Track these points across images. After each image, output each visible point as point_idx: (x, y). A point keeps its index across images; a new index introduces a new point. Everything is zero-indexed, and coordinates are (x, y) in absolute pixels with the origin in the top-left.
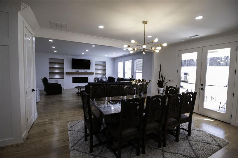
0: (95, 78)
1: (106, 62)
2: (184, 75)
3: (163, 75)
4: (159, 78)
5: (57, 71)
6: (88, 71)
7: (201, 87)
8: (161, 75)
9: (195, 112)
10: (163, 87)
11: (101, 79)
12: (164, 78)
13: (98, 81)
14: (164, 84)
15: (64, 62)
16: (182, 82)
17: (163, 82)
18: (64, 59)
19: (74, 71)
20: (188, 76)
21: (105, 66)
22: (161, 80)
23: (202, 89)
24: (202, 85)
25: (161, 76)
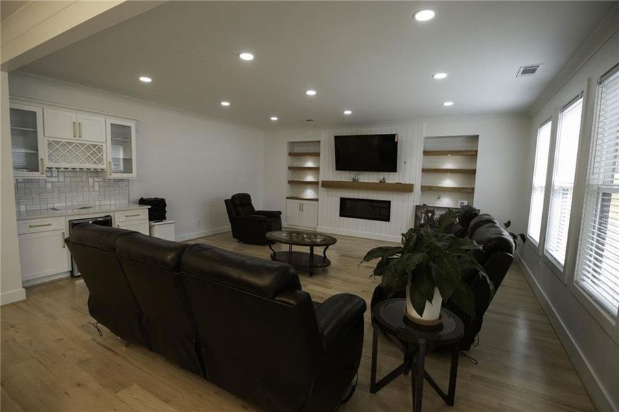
0: (417, 206)
1: (478, 136)
5: (310, 178)
6: (391, 178)
11: (443, 212)
13: (430, 221)
15: (320, 150)
18: (319, 142)
19: (346, 177)
21: (473, 155)
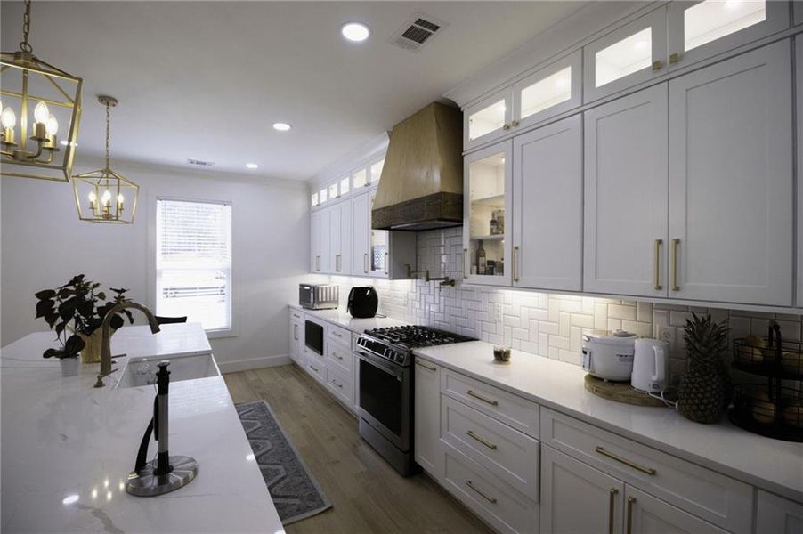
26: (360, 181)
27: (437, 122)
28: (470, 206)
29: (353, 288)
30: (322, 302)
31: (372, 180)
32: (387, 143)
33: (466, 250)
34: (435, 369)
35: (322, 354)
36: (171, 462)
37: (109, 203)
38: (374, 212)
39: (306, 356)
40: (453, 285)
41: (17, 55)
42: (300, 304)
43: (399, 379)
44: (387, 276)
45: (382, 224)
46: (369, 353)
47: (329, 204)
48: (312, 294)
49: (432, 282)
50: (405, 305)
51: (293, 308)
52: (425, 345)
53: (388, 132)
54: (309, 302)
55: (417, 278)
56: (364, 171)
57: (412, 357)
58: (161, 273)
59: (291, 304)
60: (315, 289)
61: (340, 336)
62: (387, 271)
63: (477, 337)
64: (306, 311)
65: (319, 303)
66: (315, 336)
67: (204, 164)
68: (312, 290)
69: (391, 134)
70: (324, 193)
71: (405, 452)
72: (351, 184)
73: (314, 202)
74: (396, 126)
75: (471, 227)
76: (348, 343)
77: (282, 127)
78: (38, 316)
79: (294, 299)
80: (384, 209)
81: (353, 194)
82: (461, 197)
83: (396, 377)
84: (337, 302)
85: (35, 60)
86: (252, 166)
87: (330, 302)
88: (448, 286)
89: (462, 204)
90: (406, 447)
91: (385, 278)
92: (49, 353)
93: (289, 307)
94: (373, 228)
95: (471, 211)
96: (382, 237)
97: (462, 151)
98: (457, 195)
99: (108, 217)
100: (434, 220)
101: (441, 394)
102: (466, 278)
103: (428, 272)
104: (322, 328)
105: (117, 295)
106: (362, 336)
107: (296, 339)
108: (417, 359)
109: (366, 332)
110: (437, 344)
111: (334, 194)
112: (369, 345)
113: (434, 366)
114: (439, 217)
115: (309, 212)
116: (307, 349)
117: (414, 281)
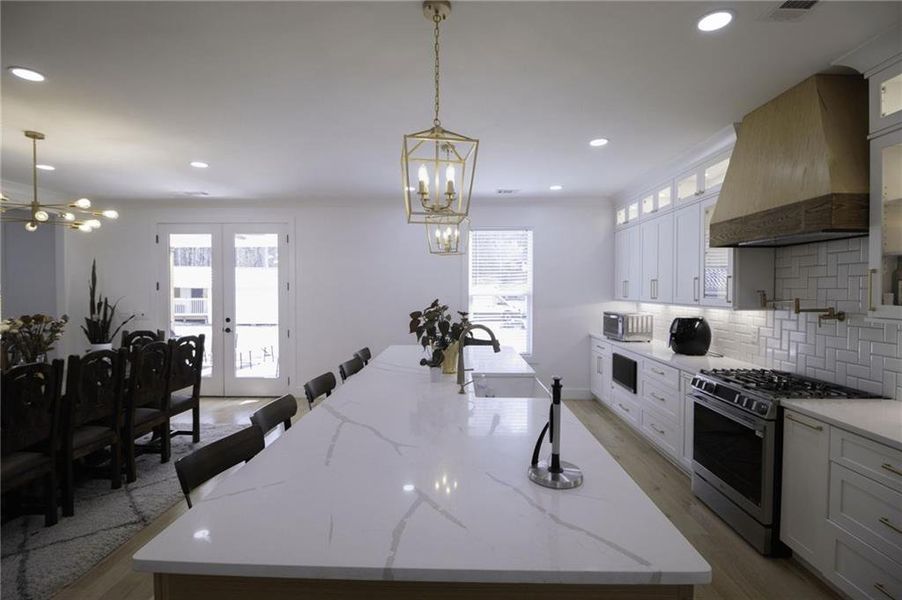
2: (193, 297)
3: (106, 299)
4: (93, 311)
7: (227, 325)
8: (97, 302)
9: (218, 395)
10: (109, 342)
12: (113, 310)
14: (112, 331)
16: (188, 321)
17: (106, 324)
20: (204, 299)
22: (101, 318)
23: (228, 330)
24: (228, 320)
25: (100, 304)
26: (687, 190)
27: (821, 100)
28: (883, 208)
29: (676, 319)
30: (633, 334)
31: (708, 187)
32: (733, 138)
33: (874, 271)
34: (820, 429)
35: (635, 392)
36: (562, 466)
37: (449, 236)
38: (712, 227)
39: (613, 394)
40: (841, 320)
41: (433, 130)
42: (605, 334)
43: (758, 433)
44: (731, 305)
45: (726, 241)
46: (707, 397)
47: (642, 219)
48: (620, 325)
49: (802, 314)
50: (753, 343)
51: (595, 338)
52: (801, 396)
53: (734, 124)
54: (617, 333)
55: (775, 308)
56: (695, 177)
57: (781, 410)
58: (472, 299)
59: (592, 333)
60: (624, 319)
61: (662, 374)
62: (730, 299)
63: (888, 395)
64: (612, 342)
65: (629, 334)
66: (626, 372)
67: (510, 192)
68: (620, 319)
69: (738, 128)
70: (634, 208)
71: (766, 526)
72: (674, 193)
73: (621, 218)
74: (747, 116)
75: (884, 238)
76: (674, 383)
77: (599, 143)
78: (411, 331)
79: (597, 329)
80: (731, 221)
81: (676, 206)
82: (866, 198)
83: (754, 432)
84: (650, 334)
85: (444, 131)
86: (556, 188)
87: (642, 334)
88: (833, 321)
89: (868, 208)
90: (768, 520)
91: (728, 308)
92: (423, 362)
93: (590, 336)
94: (711, 246)
95: (883, 216)
96: (724, 257)
97: (868, 134)
98: (859, 195)
99: (448, 250)
100: (818, 231)
101: (830, 461)
102: (874, 310)
103: (797, 300)
104: (635, 363)
105: (461, 317)
106: (697, 377)
107: (599, 372)
108: (786, 412)
109: (702, 372)
110: (820, 396)
111: (648, 207)
112: (709, 387)
113: (818, 424)
114: (828, 227)
115: (614, 231)
116: (614, 384)
117: (770, 312)
